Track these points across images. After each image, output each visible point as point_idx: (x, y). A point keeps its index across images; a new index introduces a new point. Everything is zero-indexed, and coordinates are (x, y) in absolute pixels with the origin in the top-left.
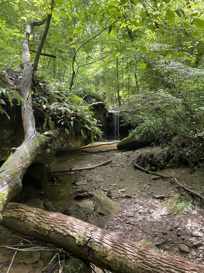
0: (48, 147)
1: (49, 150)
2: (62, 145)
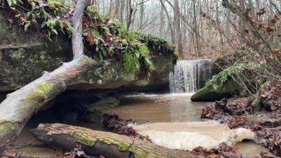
0: (99, 78)
1: (100, 82)
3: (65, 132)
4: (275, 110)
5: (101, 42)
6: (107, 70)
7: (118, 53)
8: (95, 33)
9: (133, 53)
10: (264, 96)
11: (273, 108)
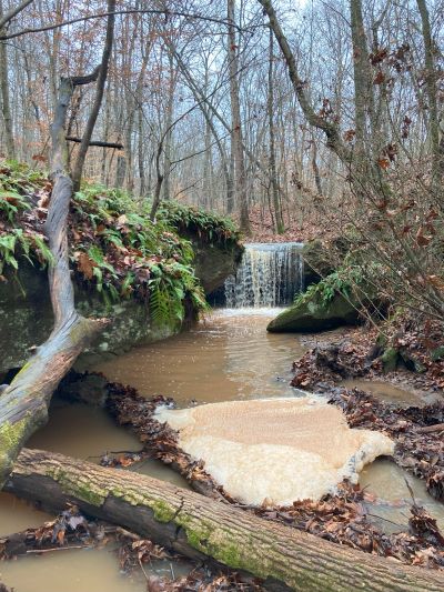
0: (103, 340)
1: (105, 346)
2: (133, 335)
3: (41, 470)
4: (423, 372)
5: (106, 271)
6: (118, 322)
7: (142, 290)
8: (93, 253)
9: (170, 288)
10: (402, 342)
11: (419, 367)
